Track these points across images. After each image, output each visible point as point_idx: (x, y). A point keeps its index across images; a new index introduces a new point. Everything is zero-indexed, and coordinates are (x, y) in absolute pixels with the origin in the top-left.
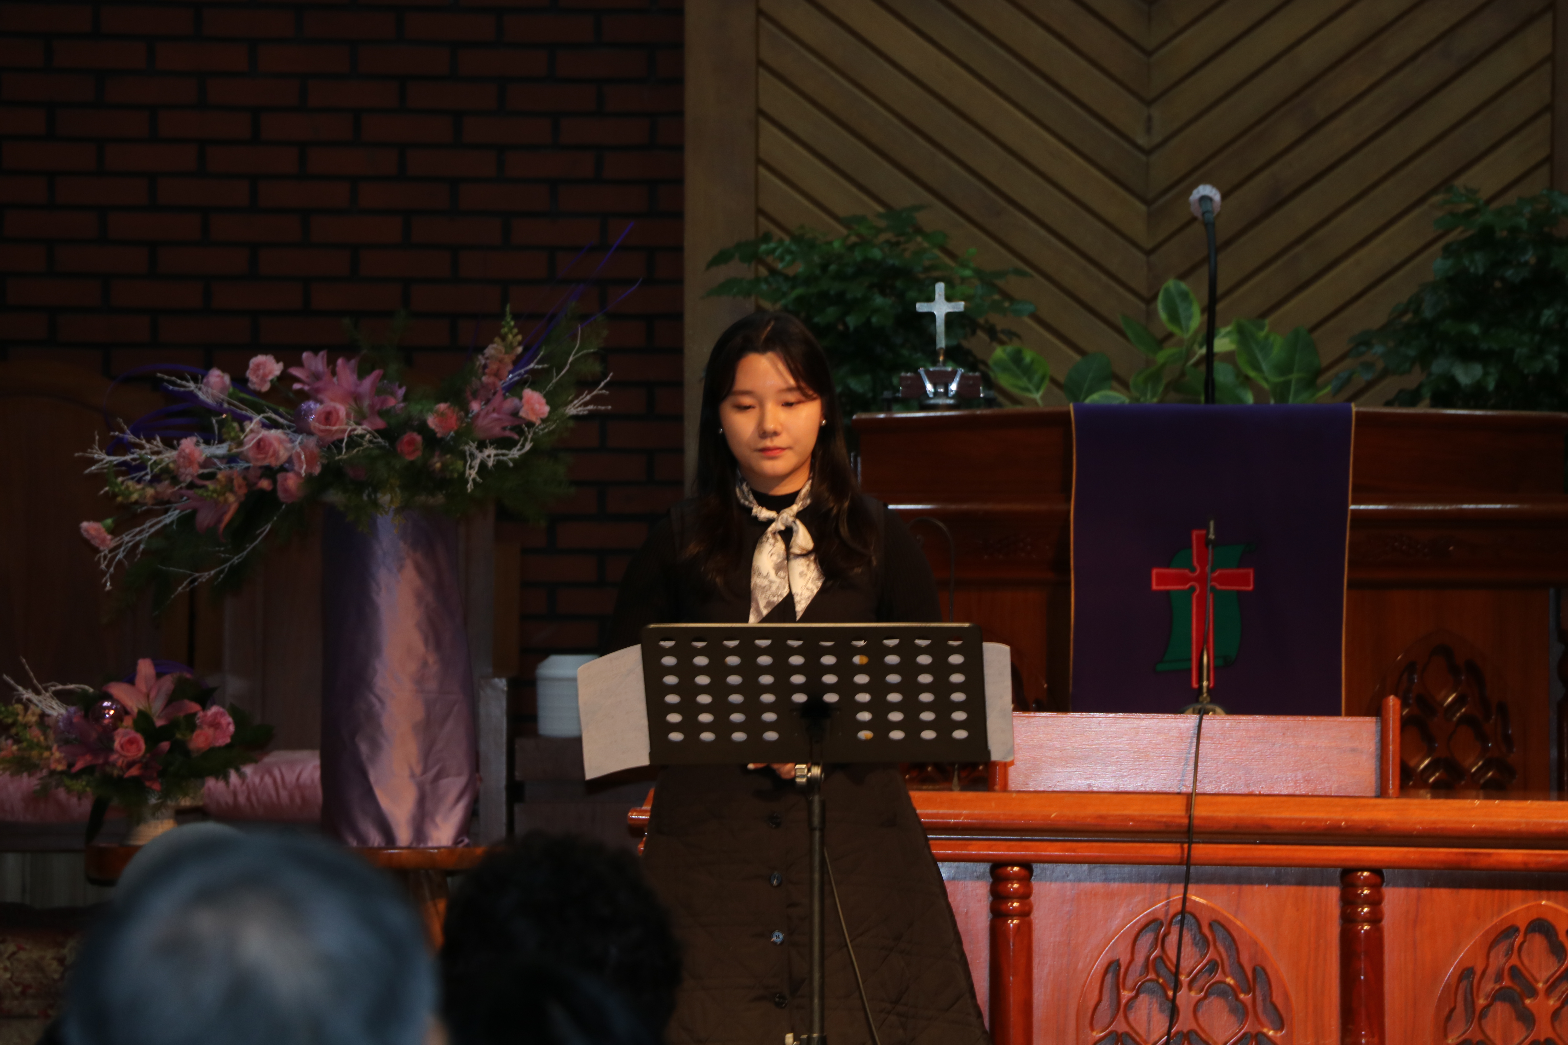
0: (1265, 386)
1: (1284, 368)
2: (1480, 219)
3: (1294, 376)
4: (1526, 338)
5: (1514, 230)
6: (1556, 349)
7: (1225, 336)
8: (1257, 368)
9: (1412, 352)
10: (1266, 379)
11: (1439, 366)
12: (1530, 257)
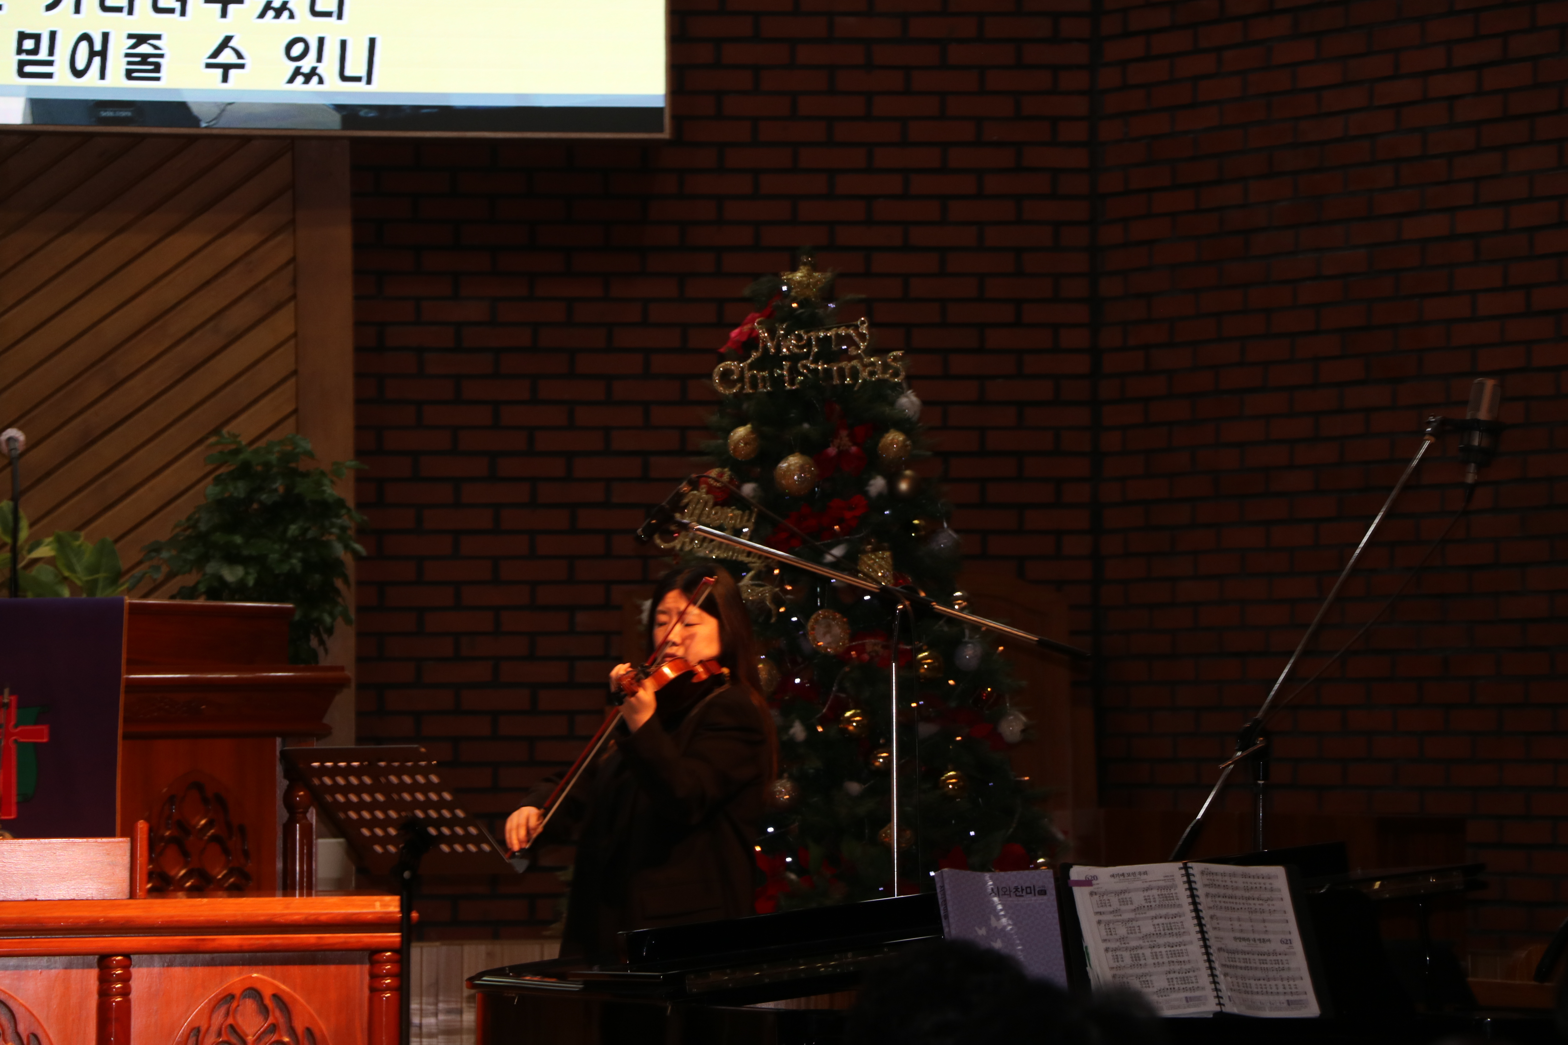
0: (78, 583)
1: (93, 569)
2: (241, 457)
3: (101, 575)
4: (277, 547)
5: (267, 465)
6: (300, 554)
7: (47, 545)
8: (72, 569)
9: (191, 557)
10: (79, 579)
11: (211, 568)
12: (279, 485)
